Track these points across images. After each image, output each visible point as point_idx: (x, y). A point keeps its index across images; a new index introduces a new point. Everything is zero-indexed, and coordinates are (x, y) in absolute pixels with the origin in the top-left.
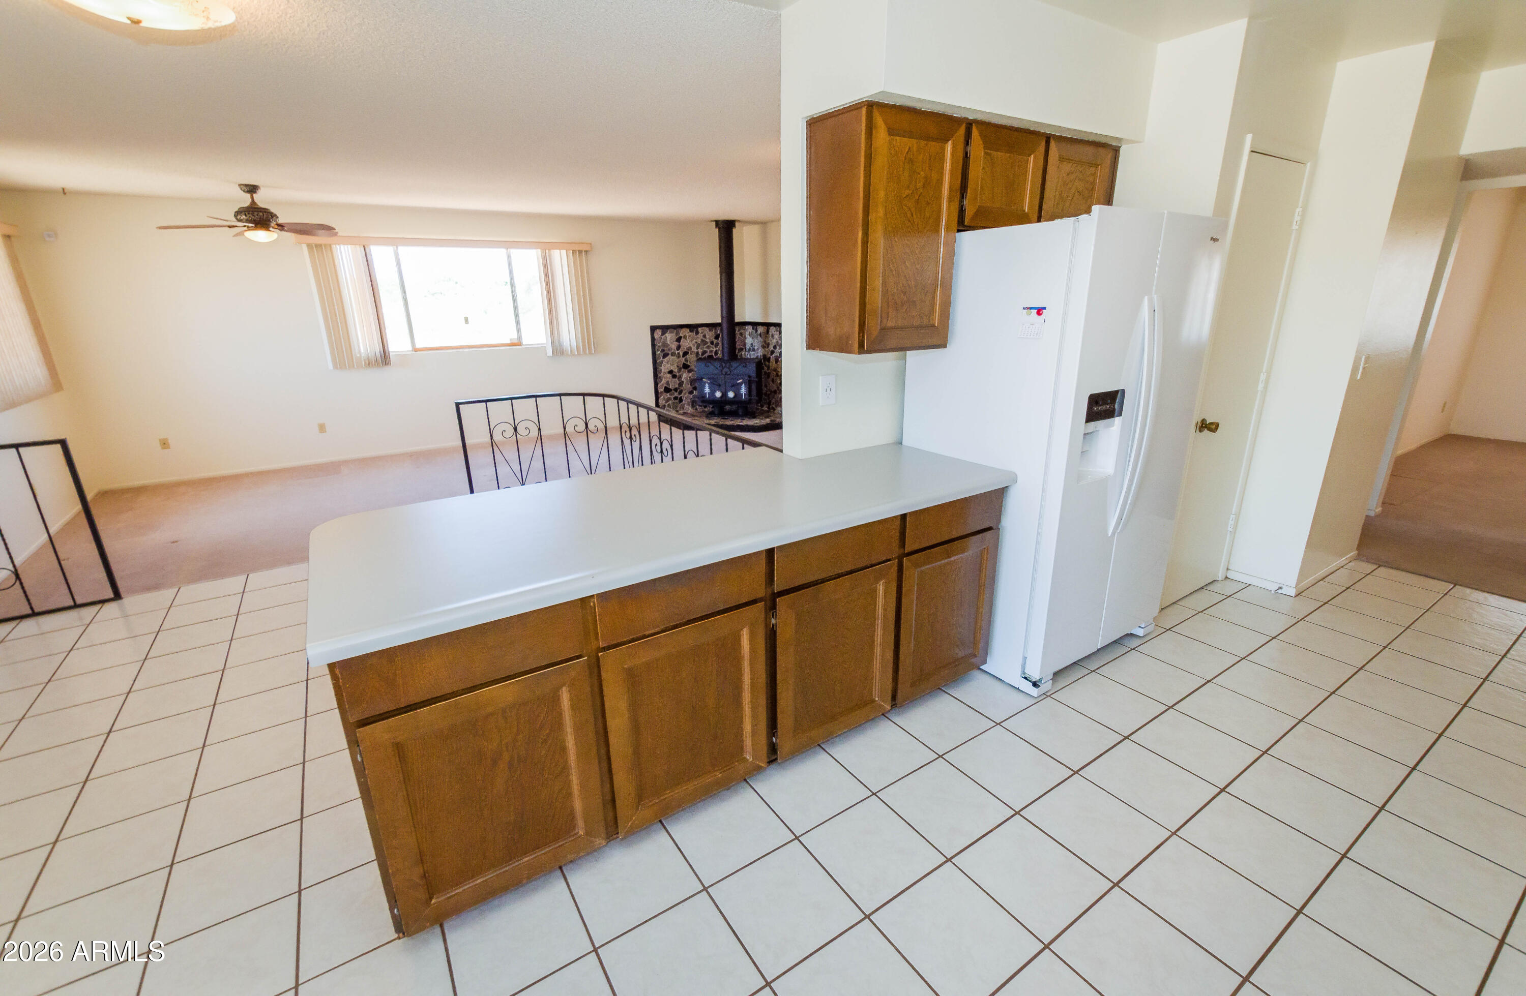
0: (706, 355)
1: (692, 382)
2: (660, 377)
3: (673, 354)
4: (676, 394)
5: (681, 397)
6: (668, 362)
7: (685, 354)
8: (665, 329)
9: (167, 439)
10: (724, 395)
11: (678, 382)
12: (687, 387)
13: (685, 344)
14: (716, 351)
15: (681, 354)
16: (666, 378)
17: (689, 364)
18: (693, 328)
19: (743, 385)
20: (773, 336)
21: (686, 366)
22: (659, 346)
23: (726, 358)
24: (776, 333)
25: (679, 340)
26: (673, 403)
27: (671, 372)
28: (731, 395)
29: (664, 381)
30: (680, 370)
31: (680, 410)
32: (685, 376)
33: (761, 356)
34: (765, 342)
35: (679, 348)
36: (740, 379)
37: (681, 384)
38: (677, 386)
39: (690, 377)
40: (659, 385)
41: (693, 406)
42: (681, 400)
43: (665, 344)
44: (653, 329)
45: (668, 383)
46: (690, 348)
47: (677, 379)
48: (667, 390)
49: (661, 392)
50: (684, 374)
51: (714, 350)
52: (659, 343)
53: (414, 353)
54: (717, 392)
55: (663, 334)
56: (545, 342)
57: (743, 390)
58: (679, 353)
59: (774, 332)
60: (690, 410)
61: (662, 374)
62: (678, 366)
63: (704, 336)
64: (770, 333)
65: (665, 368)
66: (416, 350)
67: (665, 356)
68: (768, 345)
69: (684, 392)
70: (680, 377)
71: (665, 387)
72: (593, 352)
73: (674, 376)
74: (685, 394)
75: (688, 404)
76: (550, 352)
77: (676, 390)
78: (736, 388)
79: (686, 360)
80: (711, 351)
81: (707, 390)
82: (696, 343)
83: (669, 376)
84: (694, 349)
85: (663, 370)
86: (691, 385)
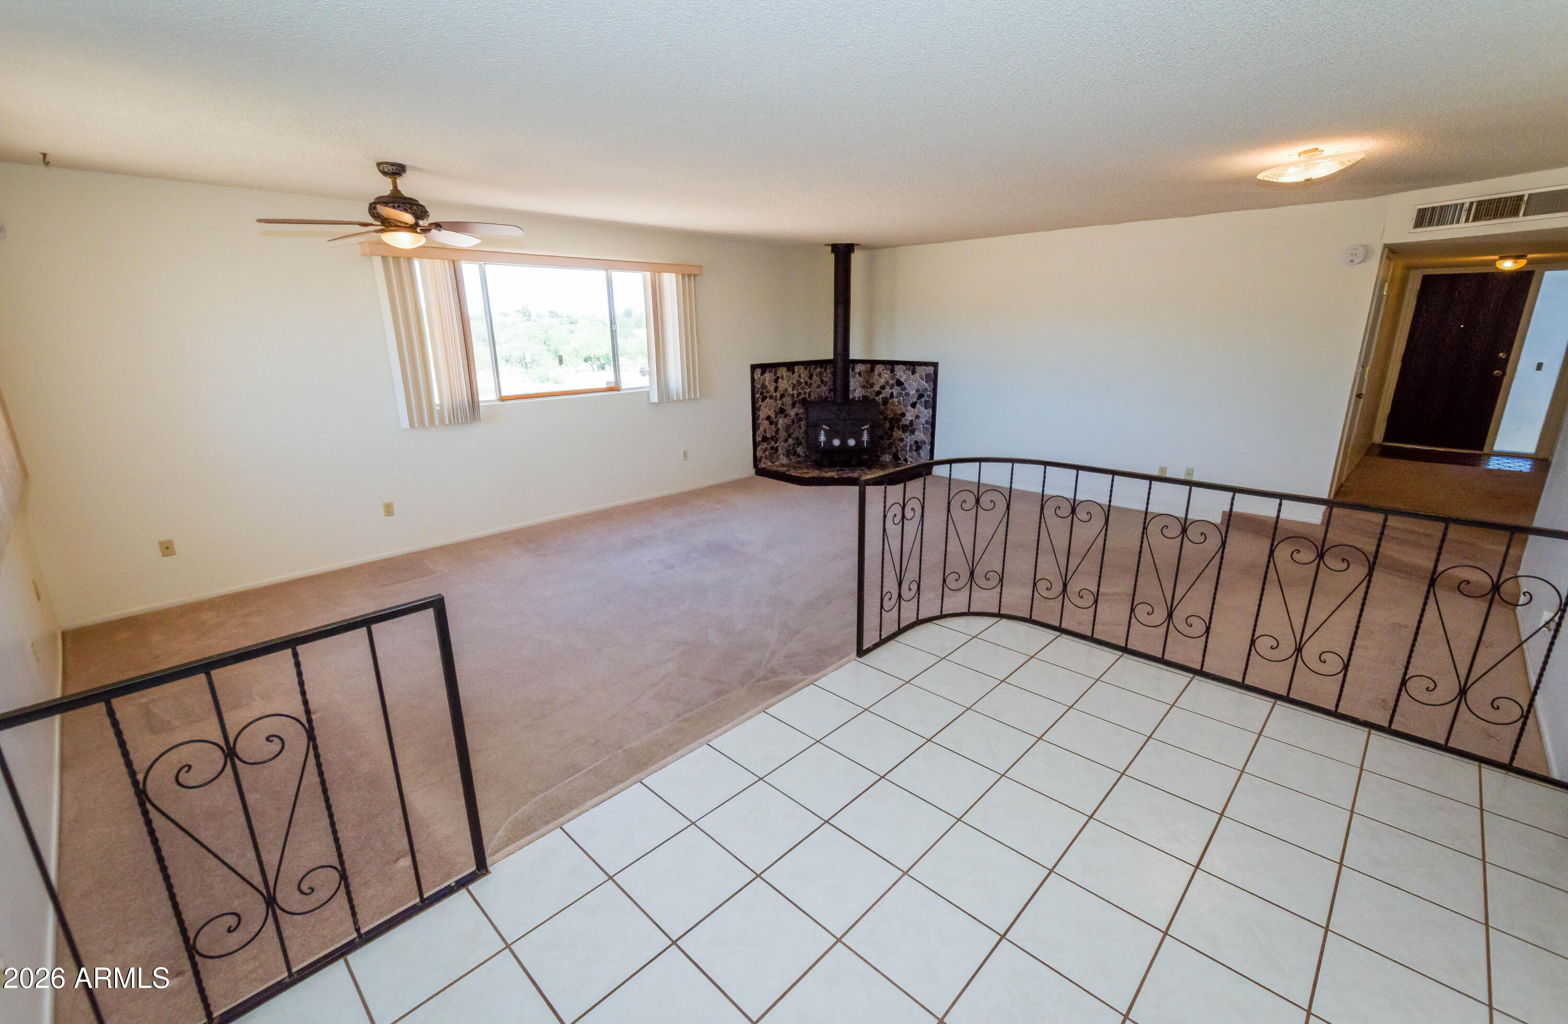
0: (801, 397)
1: (787, 428)
2: (759, 424)
3: (771, 397)
4: (773, 443)
5: (777, 447)
6: (765, 407)
7: (782, 396)
8: (764, 367)
9: (171, 542)
10: (844, 442)
11: (775, 429)
12: (782, 434)
13: (783, 385)
14: (810, 392)
15: (778, 397)
16: (764, 424)
17: (785, 408)
18: (790, 366)
20: (880, 375)
21: (782, 411)
22: (758, 388)
24: (885, 371)
25: (776, 381)
26: (770, 454)
27: (768, 418)
28: (852, 442)
29: (762, 429)
30: (776, 417)
31: (776, 462)
32: (782, 422)
33: (859, 397)
34: (867, 382)
35: (776, 389)
36: (866, 425)
37: (777, 431)
38: (773, 434)
39: (786, 423)
40: (758, 432)
41: (788, 456)
42: (777, 450)
43: (764, 386)
44: (754, 368)
45: (765, 431)
46: (786, 390)
47: (773, 426)
48: (765, 439)
49: (759, 442)
50: (780, 420)
51: (808, 391)
52: (759, 384)
53: (500, 403)
55: (762, 375)
56: (648, 384)
57: (865, 437)
58: (776, 396)
59: (883, 370)
60: (784, 460)
61: (760, 421)
62: (775, 411)
63: (800, 376)
64: (876, 372)
65: (762, 414)
66: (503, 399)
67: (764, 399)
68: (872, 385)
69: (780, 440)
70: (777, 424)
71: (763, 436)
72: (699, 397)
73: (771, 423)
74: (780, 443)
75: (784, 455)
76: (654, 398)
77: (772, 438)
78: (856, 434)
79: (783, 404)
80: (805, 393)
81: (822, 438)
82: (792, 383)
83: (766, 422)
84: (790, 390)
85: (761, 416)
86: (787, 432)
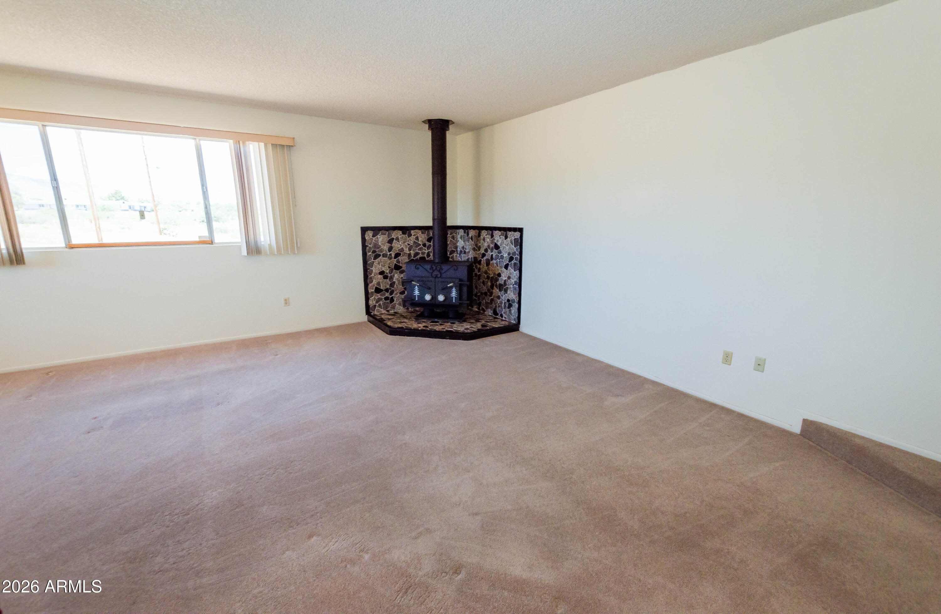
0: (418, 257)
1: (404, 283)
2: (371, 278)
3: (385, 255)
4: (387, 295)
5: (392, 298)
6: (379, 263)
7: (397, 255)
8: (376, 230)
10: (434, 298)
11: (389, 283)
12: (398, 287)
13: (397, 246)
14: (429, 252)
15: (393, 256)
16: (377, 279)
17: (401, 265)
18: (405, 230)
19: (454, 289)
20: (484, 239)
21: (397, 267)
22: (370, 248)
23: (437, 261)
24: (487, 236)
25: (391, 241)
26: (384, 304)
27: (382, 273)
28: (441, 298)
29: (375, 282)
30: (391, 271)
31: (391, 310)
32: (397, 276)
33: (472, 258)
34: (476, 245)
35: (390, 249)
36: (450, 283)
37: (392, 285)
38: (388, 287)
39: (402, 278)
40: (370, 285)
41: (404, 306)
42: (392, 300)
43: (376, 246)
44: (364, 230)
45: (379, 284)
46: (402, 250)
47: (388, 280)
48: (378, 290)
49: (372, 293)
50: (396, 275)
51: (427, 252)
52: (370, 244)
53: (67, 250)
54: (427, 295)
55: (373, 236)
56: (239, 240)
57: (454, 294)
58: (390, 255)
59: (486, 235)
60: (400, 309)
61: (373, 275)
62: (389, 267)
63: (417, 238)
64: (482, 237)
65: (376, 269)
66: (72, 247)
67: (377, 257)
68: (479, 248)
69: (395, 292)
70: (392, 278)
71: (376, 288)
72: (296, 253)
73: (386, 277)
74: (397, 294)
75: (400, 304)
76: (244, 252)
77: (387, 290)
78: (446, 291)
79: (398, 262)
80: (423, 253)
81: (417, 293)
82: (409, 244)
83: (380, 277)
84: (406, 251)
85: (374, 271)
86: (403, 285)
